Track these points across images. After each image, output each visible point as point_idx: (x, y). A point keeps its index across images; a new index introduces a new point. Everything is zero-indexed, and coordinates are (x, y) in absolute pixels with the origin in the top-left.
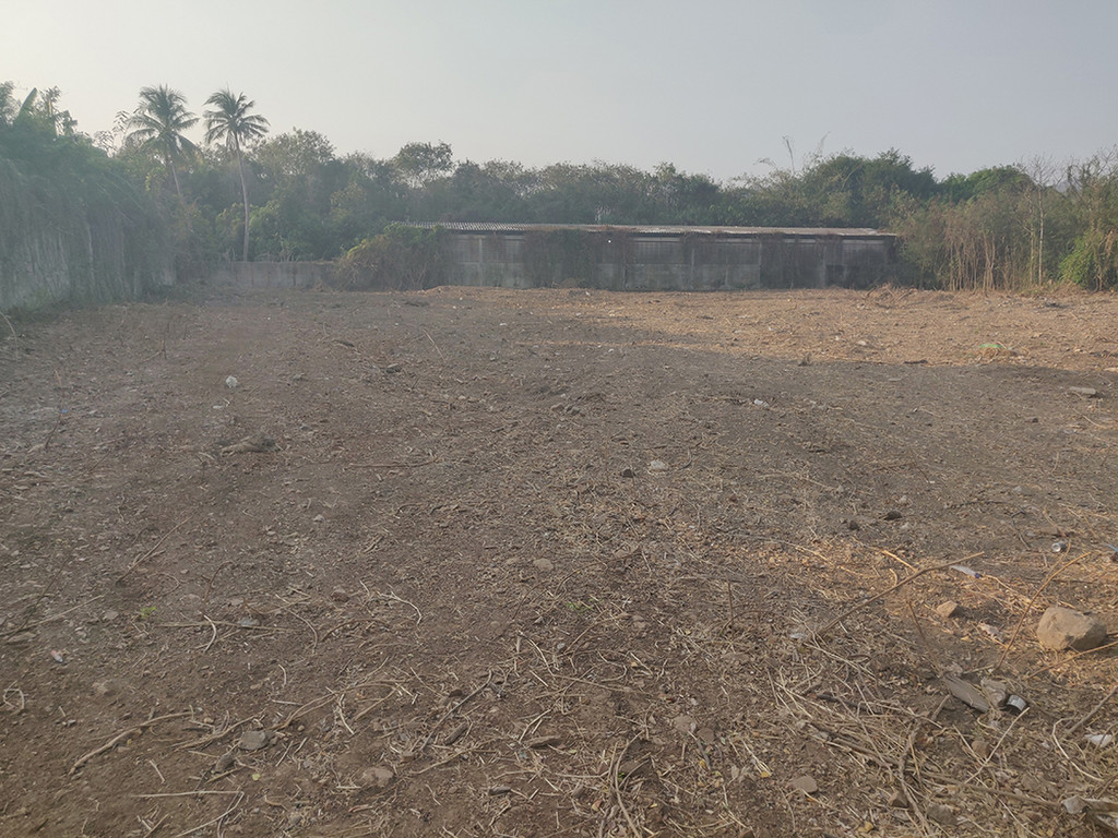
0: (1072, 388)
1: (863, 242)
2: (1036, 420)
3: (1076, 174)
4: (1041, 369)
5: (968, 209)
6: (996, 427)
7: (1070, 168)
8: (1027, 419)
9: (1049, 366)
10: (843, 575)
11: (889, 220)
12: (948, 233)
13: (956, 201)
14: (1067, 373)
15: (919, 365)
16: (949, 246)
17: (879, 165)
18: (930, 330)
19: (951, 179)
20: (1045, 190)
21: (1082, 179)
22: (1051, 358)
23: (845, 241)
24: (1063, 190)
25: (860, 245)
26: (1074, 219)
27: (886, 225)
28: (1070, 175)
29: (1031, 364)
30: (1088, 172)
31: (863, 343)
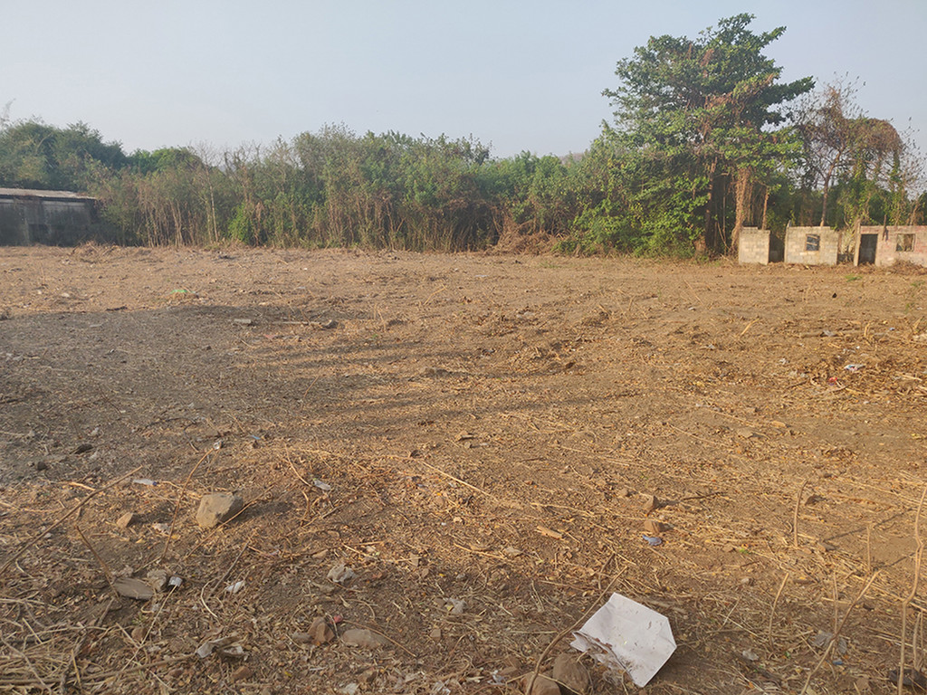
0: (236, 320)
1: (64, 204)
2: (209, 348)
3: (231, 159)
4: (215, 307)
5: (154, 179)
6: (180, 357)
7: (225, 154)
8: (203, 347)
9: (222, 304)
10: (26, 517)
11: (86, 185)
12: (141, 199)
13: (145, 173)
14: (234, 309)
15: (120, 311)
16: (144, 210)
17: (70, 136)
18: (130, 280)
19: (138, 153)
20: (210, 169)
21: (235, 163)
22: (222, 299)
23: (47, 203)
24: (223, 170)
25: (61, 206)
26: (233, 192)
27: (85, 190)
28: (226, 160)
29: (209, 304)
30: (238, 158)
31: (67, 295)
